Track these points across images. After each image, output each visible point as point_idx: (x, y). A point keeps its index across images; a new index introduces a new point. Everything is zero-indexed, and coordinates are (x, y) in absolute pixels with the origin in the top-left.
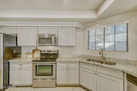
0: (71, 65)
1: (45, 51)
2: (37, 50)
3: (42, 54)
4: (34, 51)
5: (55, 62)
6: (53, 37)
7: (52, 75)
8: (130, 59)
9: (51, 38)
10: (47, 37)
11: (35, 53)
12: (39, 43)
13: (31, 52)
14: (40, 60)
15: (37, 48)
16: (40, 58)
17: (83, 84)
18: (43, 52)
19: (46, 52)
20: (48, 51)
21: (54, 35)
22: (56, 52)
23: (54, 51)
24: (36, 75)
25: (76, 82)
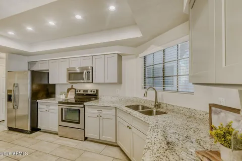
0: (105, 112)
1: (80, 91)
2: (72, 88)
3: (76, 95)
4: (69, 90)
5: (82, 106)
6: (85, 71)
7: (79, 123)
8: (196, 109)
9: (82, 73)
10: (79, 71)
11: (69, 93)
12: (69, 80)
13: (66, 91)
14: (74, 102)
15: (72, 86)
16: (74, 100)
17: (119, 143)
18: (77, 91)
19: (82, 92)
20: (84, 91)
21: (86, 68)
22: (94, 92)
23: (91, 91)
24: (62, 120)
25: (111, 139)
